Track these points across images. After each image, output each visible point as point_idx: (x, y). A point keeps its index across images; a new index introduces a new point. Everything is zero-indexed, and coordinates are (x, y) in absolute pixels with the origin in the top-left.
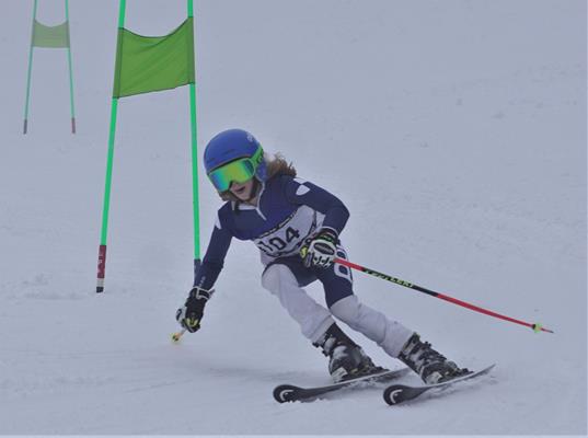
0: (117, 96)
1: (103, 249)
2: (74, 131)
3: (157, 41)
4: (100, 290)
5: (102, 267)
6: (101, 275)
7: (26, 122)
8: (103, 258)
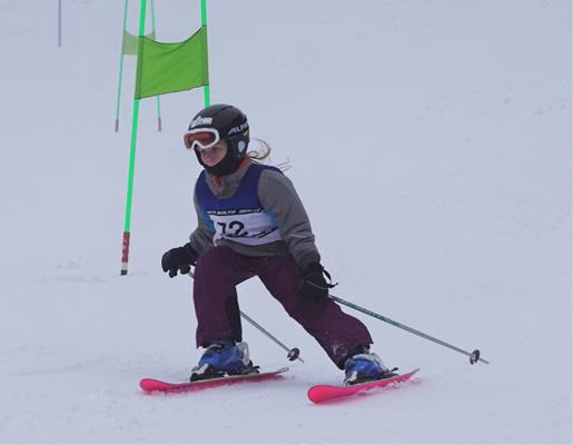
0: (138, 97)
1: (127, 235)
2: (160, 129)
3: (174, 47)
4: (124, 273)
5: (126, 252)
6: (125, 259)
7: (117, 121)
8: (126, 244)
